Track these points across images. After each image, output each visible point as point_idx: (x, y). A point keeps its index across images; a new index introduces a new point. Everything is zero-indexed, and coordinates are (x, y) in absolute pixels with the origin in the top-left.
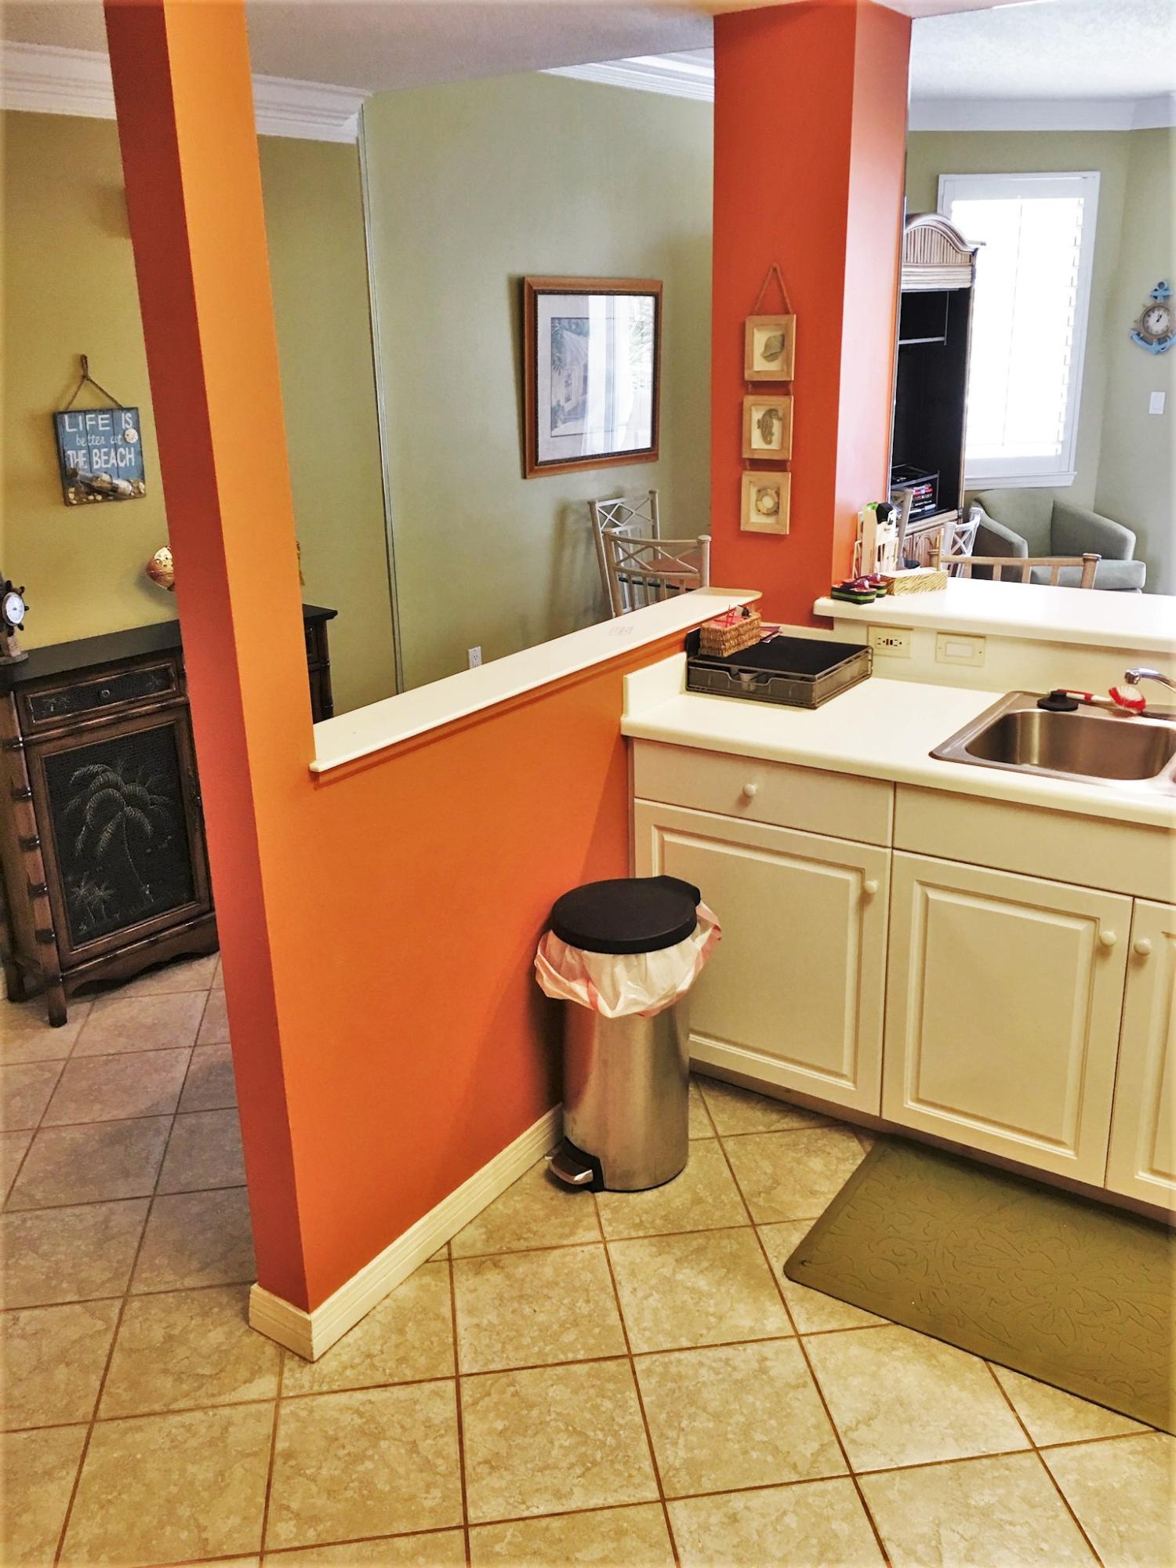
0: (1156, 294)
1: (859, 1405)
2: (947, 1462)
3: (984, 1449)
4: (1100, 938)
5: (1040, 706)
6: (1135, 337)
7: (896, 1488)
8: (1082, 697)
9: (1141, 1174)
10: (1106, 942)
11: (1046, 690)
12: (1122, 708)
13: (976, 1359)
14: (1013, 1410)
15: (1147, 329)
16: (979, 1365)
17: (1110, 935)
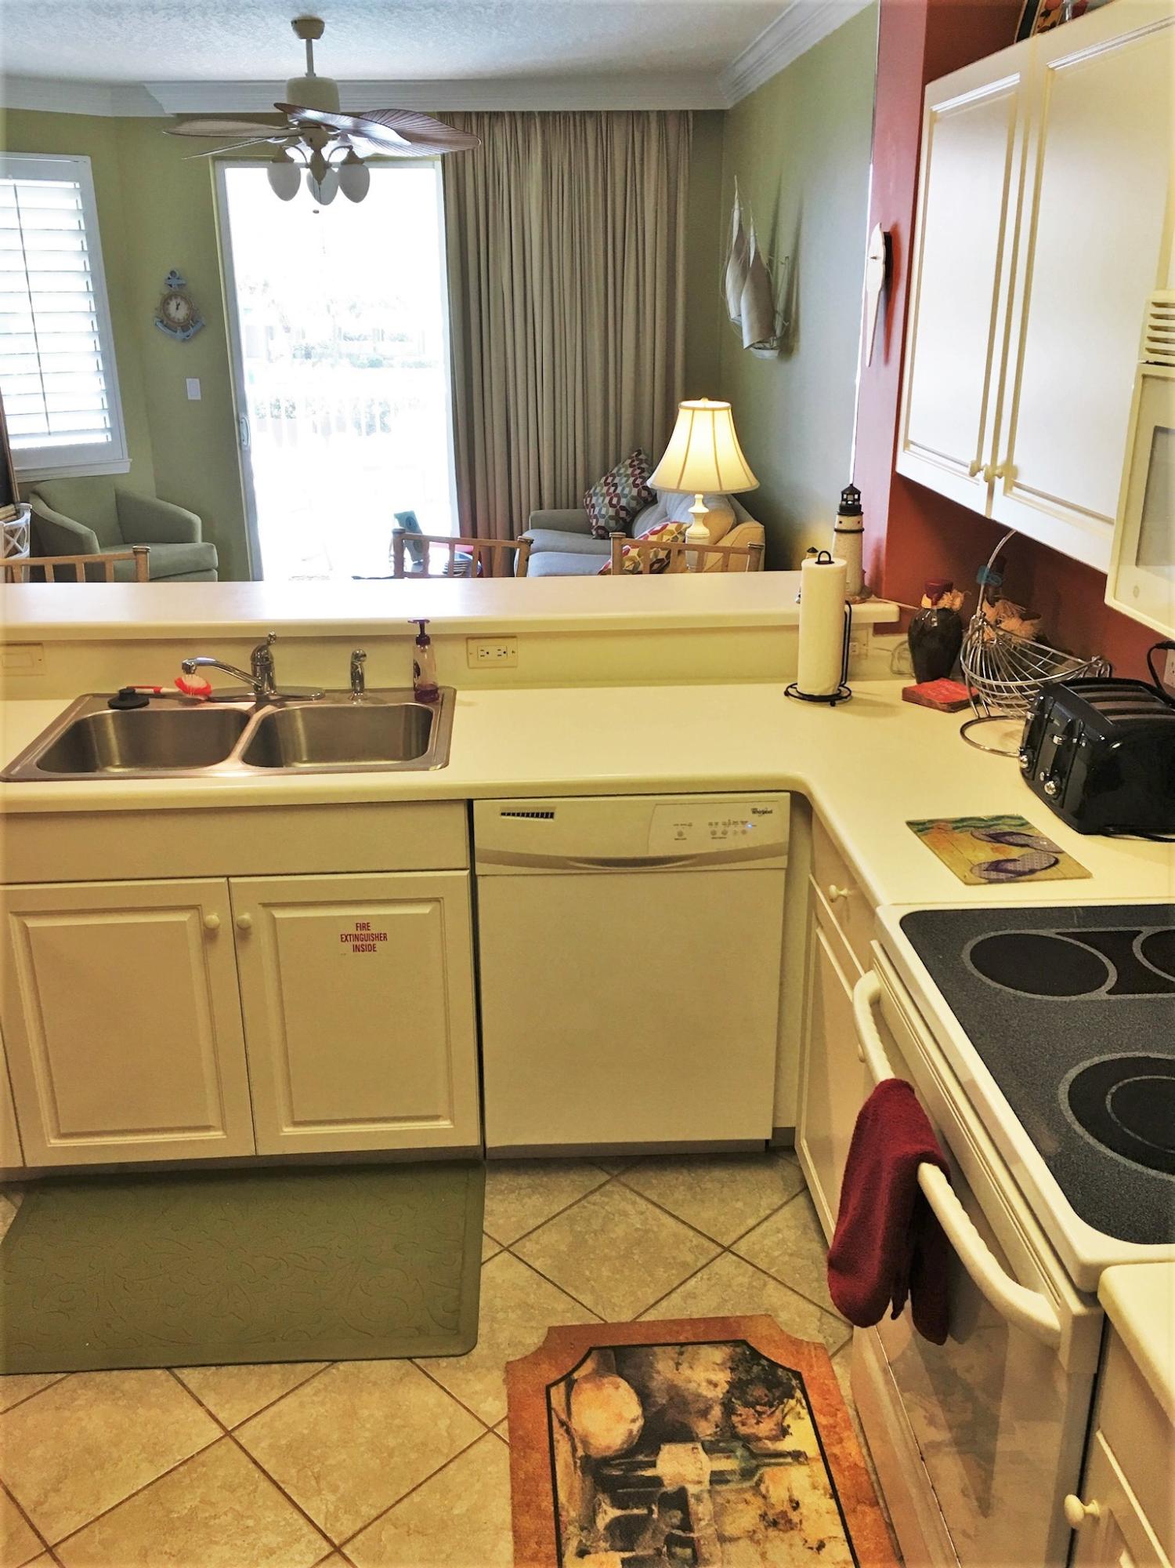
0: (170, 282)
1: (45, 1474)
2: (144, 1488)
3: (179, 1457)
4: (204, 925)
5: (112, 707)
6: (159, 324)
7: (97, 1539)
8: (151, 691)
9: (286, 1129)
10: (212, 925)
11: (114, 690)
12: (188, 696)
13: (159, 1372)
14: (201, 1404)
15: (168, 316)
16: (163, 1377)
17: (213, 918)
